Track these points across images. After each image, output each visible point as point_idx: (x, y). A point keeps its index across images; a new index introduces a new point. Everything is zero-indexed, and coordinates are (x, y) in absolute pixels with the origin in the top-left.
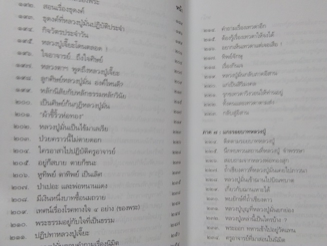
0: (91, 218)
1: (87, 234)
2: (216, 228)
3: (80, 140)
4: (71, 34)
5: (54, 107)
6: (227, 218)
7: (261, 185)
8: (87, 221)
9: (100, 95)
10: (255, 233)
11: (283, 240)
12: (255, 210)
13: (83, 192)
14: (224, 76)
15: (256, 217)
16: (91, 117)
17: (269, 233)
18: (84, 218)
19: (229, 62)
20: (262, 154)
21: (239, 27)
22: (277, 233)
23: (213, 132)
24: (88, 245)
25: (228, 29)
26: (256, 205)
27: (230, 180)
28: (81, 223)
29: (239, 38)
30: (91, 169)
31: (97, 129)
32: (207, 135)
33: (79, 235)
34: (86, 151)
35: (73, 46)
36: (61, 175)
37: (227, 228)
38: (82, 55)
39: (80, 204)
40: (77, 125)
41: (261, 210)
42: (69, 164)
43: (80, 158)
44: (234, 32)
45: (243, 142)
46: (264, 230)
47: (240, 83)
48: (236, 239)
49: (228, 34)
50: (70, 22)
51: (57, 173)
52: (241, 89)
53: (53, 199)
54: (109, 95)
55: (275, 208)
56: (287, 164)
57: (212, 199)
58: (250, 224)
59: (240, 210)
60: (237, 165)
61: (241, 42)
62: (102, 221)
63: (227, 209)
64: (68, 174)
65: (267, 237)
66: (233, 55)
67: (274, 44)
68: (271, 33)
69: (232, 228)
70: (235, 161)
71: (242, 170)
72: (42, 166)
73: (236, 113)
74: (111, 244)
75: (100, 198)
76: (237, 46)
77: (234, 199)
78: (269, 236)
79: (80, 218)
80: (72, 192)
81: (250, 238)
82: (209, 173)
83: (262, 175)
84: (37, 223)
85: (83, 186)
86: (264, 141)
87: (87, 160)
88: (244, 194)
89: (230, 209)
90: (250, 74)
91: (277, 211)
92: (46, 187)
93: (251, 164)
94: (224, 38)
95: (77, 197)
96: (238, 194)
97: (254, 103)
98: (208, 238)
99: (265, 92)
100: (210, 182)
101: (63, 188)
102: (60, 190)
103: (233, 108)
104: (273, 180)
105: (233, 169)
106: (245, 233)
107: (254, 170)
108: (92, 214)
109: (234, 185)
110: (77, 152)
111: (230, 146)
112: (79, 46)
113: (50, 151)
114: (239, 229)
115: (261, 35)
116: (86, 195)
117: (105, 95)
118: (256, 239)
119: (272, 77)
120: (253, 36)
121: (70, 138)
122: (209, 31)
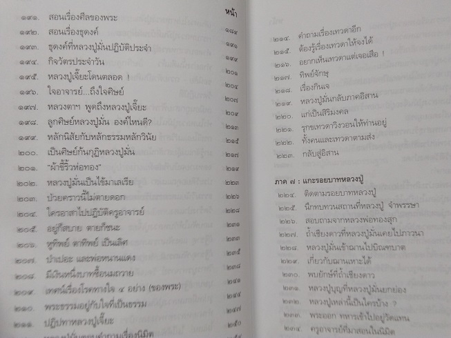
0: (116, 301)
1: (111, 321)
2: (296, 316)
3: (98, 198)
4: (82, 62)
5: (64, 157)
6: (311, 301)
7: (358, 254)
8: (111, 304)
9: (121, 138)
10: (351, 323)
11: (392, 332)
12: (350, 289)
13: (104, 266)
14: (302, 102)
15: (352, 299)
16: (112, 167)
17: (371, 323)
18: (107, 300)
19: (310, 81)
20: (359, 210)
21: (323, 32)
22: (383, 322)
23: (288, 182)
24: (113, 337)
25: (307, 36)
26: (351, 283)
27: (314, 248)
28: (103, 307)
29: (323, 47)
30: (113, 236)
31: (119, 183)
32: (281, 186)
33: (100, 324)
34: (106, 212)
35: (85, 77)
36: (75, 244)
37: (312, 315)
38: (97, 88)
39: (101, 282)
40: (94, 179)
41: (359, 290)
42: (85, 229)
43: (98, 221)
44: (316, 40)
45: (331, 194)
46: (364, 318)
47: (326, 111)
48: (324, 330)
49: (307, 42)
50: (81, 47)
51: (71, 241)
52: (328, 119)
53: (67, 275)
54: (134, 137)
55: (380, 287)
56: (395, 224)
57: (290, 275)
58: (344, 309)
59: (329, 289)
60: (324, 227)
61: (326, 53)
62: (129, 305)
63: (311, 288)
64: (85, 242)
65: (369, 328)
66: (314, 71)
67: (373, 54)
68: (368, 38)
69: (319, 316)
70: (320, 221)
71: (331, 234)
72: (52, 233)
73: (321, 153)
74: (143, 335)
75: (126, 274)
76: (321, 59)
77: (321, 274)
78: (371, 327)
79: (102, 300)
80: (91, 266)
81: (345, 329)
82: (285, 238)
83: (360, 241)
84: (47, 307)
85: (104, 258)
86: (361, 193)
87: (108, 224)
88: (334, 267)
89: (315, 289)
90: (340, 98)
91: (383, 291)
92: (58, 260)
93: (343, 225)
94: (302, 49)
95: (97, 273)
96: (326, 268)
97: (347, 139)
98: (286, 328)
99: (362, 123)
100: (286, 251)
101: (79, 261)
102: (74, 264)
103: (316, 147)
104: (375, 247)
105: (318, 233)
106: (338, 322)
107: (348, 234)
108: (117, 296)
109: (319, 254)
110: (94, 213)
111: (313, 200)
112: (93, 77)
113: (62, 214)
114: (329, 316)
115: (354, 42)
116: (108, 271)
117: (128, 137)
118: (354, 331)
119: (371, 101)
120: (342, 45)
121: (85, 196)
122: (281, 39)
